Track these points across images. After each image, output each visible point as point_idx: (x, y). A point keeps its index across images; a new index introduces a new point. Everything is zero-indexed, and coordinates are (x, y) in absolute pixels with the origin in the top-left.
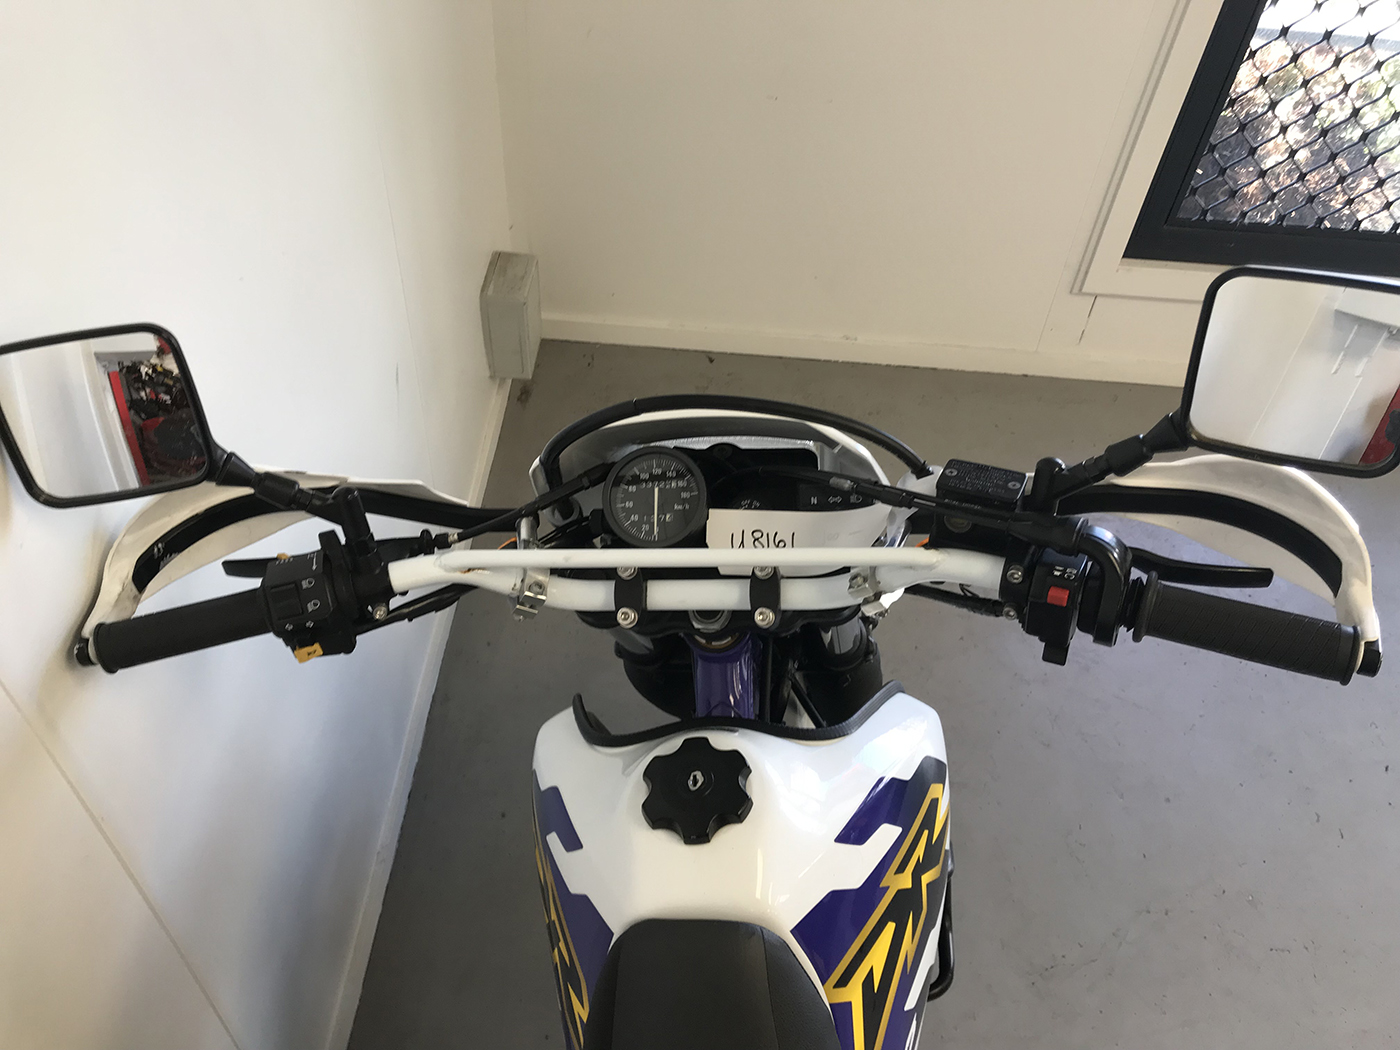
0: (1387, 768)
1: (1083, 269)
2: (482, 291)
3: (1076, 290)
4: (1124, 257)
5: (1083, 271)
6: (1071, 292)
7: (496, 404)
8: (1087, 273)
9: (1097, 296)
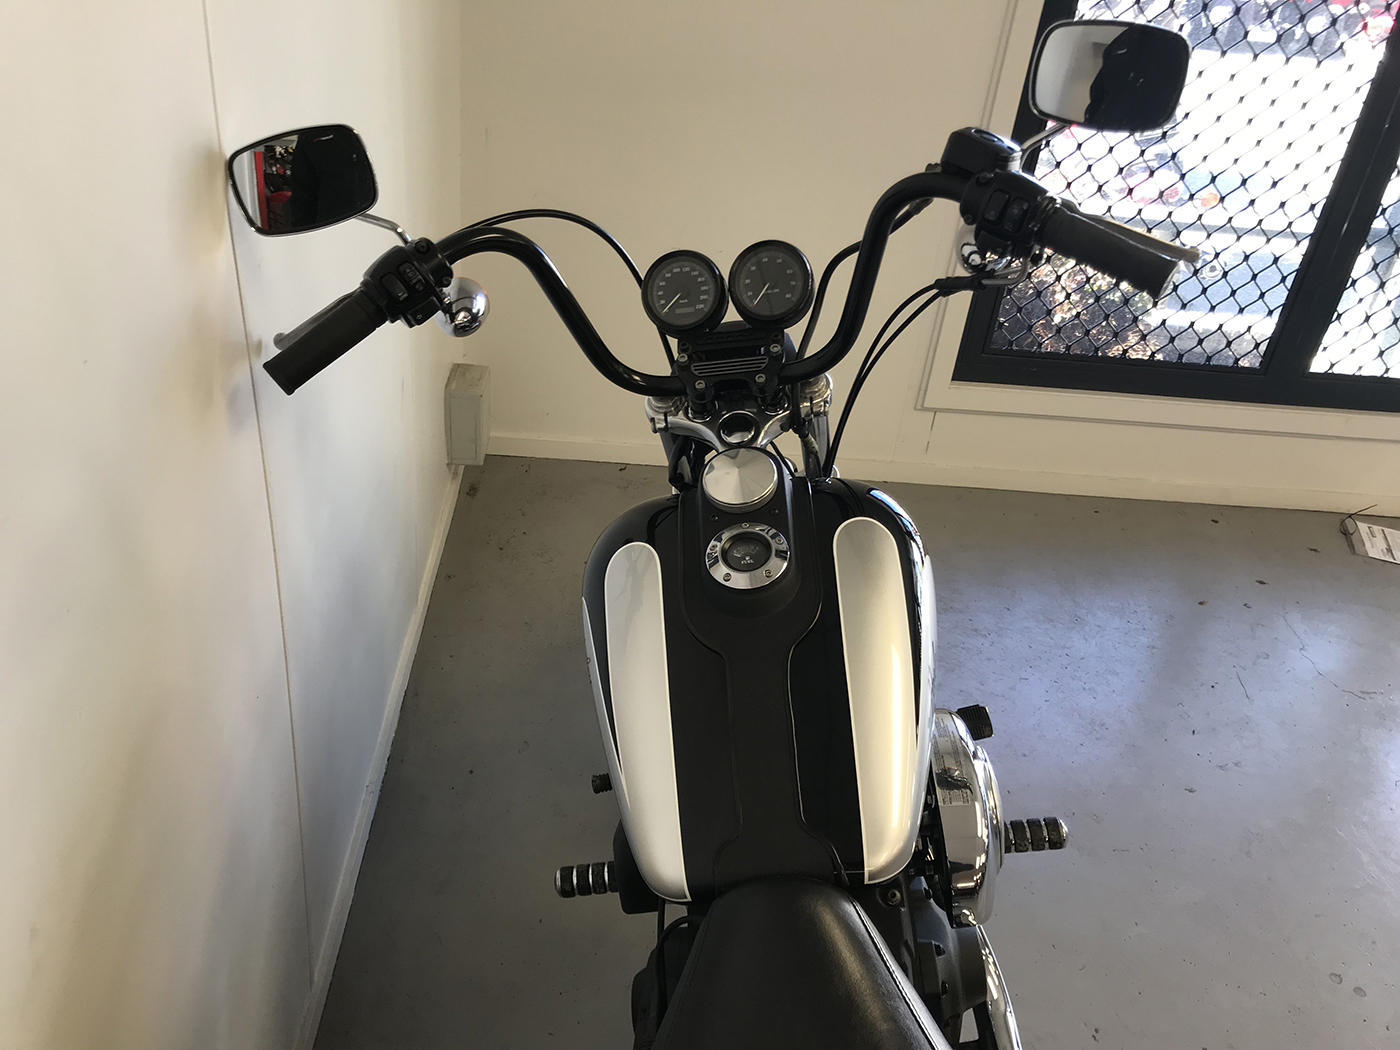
0: (1194, 732)
1: (924, 386)
2: (446, 386)
3: (919, 403)
4: (953, 379)
5: (923, 390)
6: (915, 409)
7: (451, 491)
8: (926, 390)
9: (935, 411)
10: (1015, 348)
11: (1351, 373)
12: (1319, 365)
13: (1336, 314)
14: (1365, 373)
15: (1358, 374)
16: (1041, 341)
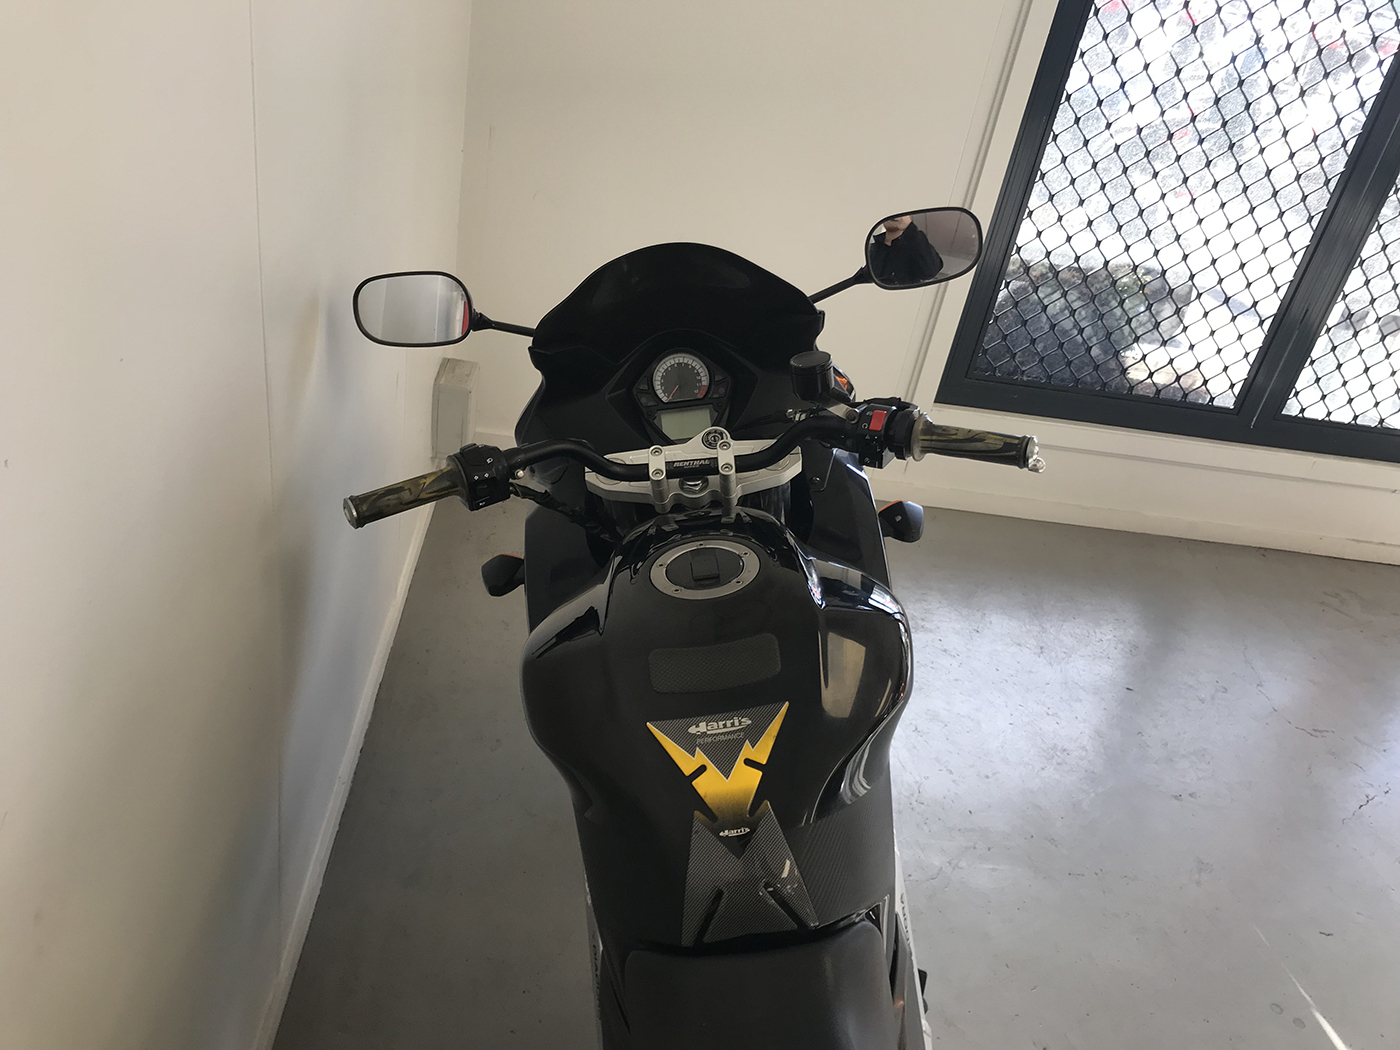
2: (435, 381)
4: (935, 402)
10: (998, 375)
11: (1319, 418)
14: (1334, 418)
15: (1327, 419)
16: (1024, 369)
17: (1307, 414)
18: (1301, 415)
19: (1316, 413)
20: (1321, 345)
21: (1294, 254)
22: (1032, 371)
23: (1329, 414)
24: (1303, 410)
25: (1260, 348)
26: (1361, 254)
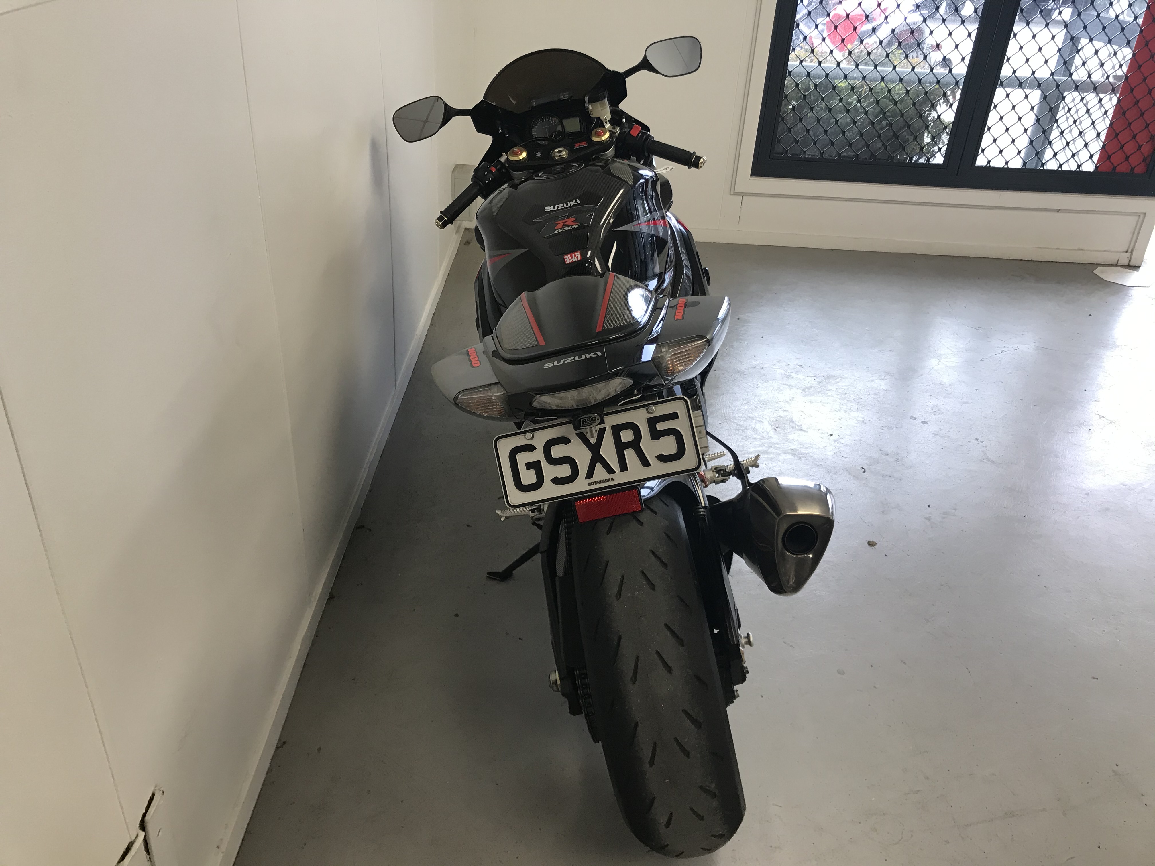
1: (734, 179)
2: (453, 173)
3: (732, 193)
4: (753, 174)
6: (730, 194)
8: (735, 182)
9: (743, 195)
10: (790, 155)
11: (1001, 166)
12: (981, 161)
13: (986, 128)
14: (1011, 165)
15: (1006, 166)
16: (805, 150)
17: (992, 164)
18: (988, 165)
19: (998, 163)
20: (993, 118)
21: (963, 59)
22: (810, 152)
23: (1007, 163)
24: (989, 162)
25: (953, 122)
26: (1007, 54)
